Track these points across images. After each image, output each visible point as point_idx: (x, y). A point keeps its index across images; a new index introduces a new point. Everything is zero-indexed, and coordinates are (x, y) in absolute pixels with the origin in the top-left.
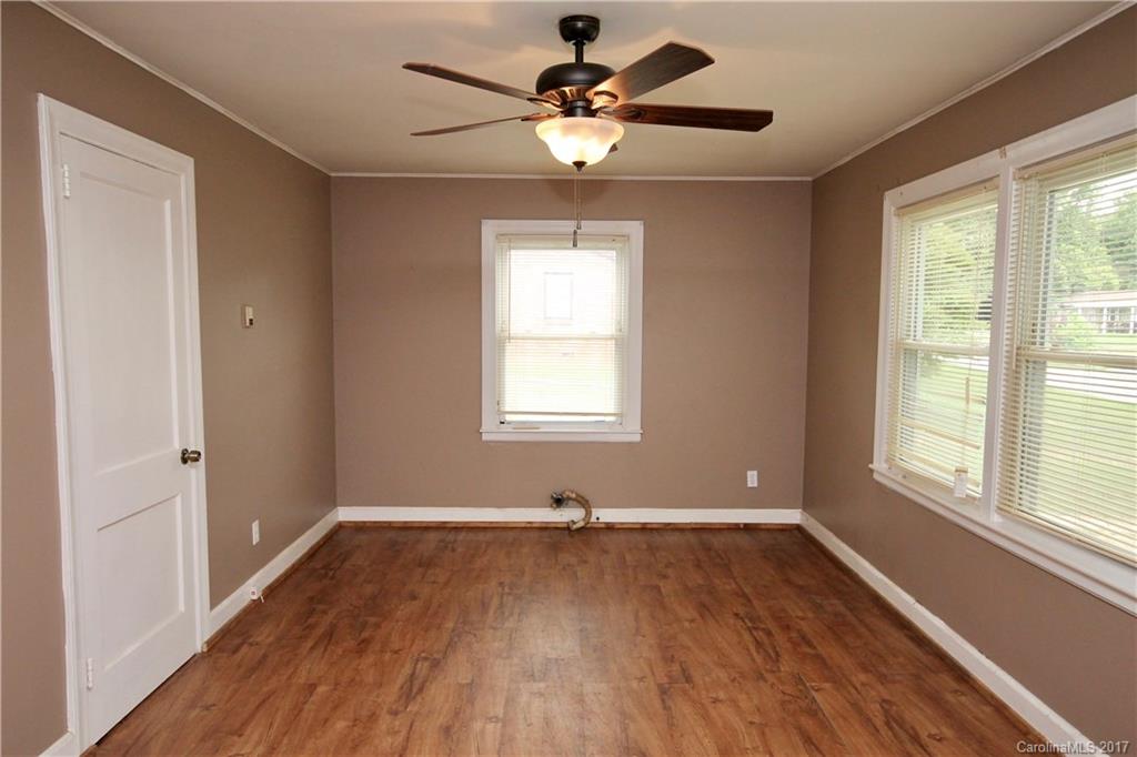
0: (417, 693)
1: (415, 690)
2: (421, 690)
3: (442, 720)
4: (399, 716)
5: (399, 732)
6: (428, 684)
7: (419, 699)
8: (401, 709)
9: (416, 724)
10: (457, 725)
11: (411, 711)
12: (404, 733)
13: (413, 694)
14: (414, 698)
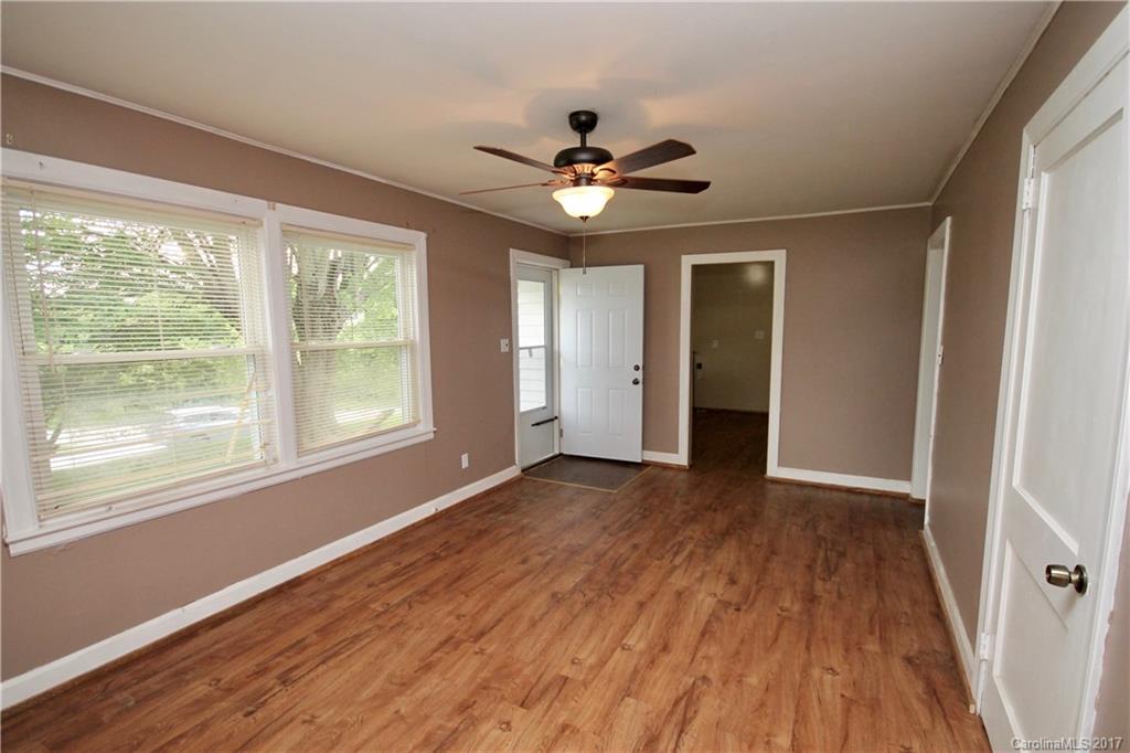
0: (681, 698)
1: (683, 703)
2: (677, 703)
3: (666, 659)
4: (701, 674)
5: (704, 658)
6: (668, 709)
7: (681, 692)
8: (700, 683)
9: (688, 661)
10: (656, 651)
11: (691, 676)
12: (699, 655)
13: (686, 698)
14: (685, 694)
